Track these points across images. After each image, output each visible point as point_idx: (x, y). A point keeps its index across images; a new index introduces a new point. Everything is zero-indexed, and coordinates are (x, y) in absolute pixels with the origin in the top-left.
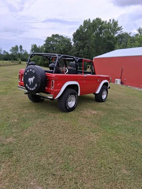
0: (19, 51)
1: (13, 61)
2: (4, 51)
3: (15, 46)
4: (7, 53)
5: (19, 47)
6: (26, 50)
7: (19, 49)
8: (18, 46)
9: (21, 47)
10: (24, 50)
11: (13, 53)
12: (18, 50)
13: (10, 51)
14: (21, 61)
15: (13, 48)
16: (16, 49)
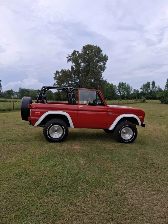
0: (151, 88)
1: (136, 99)
2: (134, 89)
3: (146, 83)
4: (138, 91)
5: (151, 84)
6: (160, 86)
7: (151, 86)
8: (149, 83)
9: (154, 83)
10: (157, 86)
11: (144, 90)
12: (149, 87)
13: (141, 89)
14: (145, 99)
15: (144, 85)
16: (147, 86)
